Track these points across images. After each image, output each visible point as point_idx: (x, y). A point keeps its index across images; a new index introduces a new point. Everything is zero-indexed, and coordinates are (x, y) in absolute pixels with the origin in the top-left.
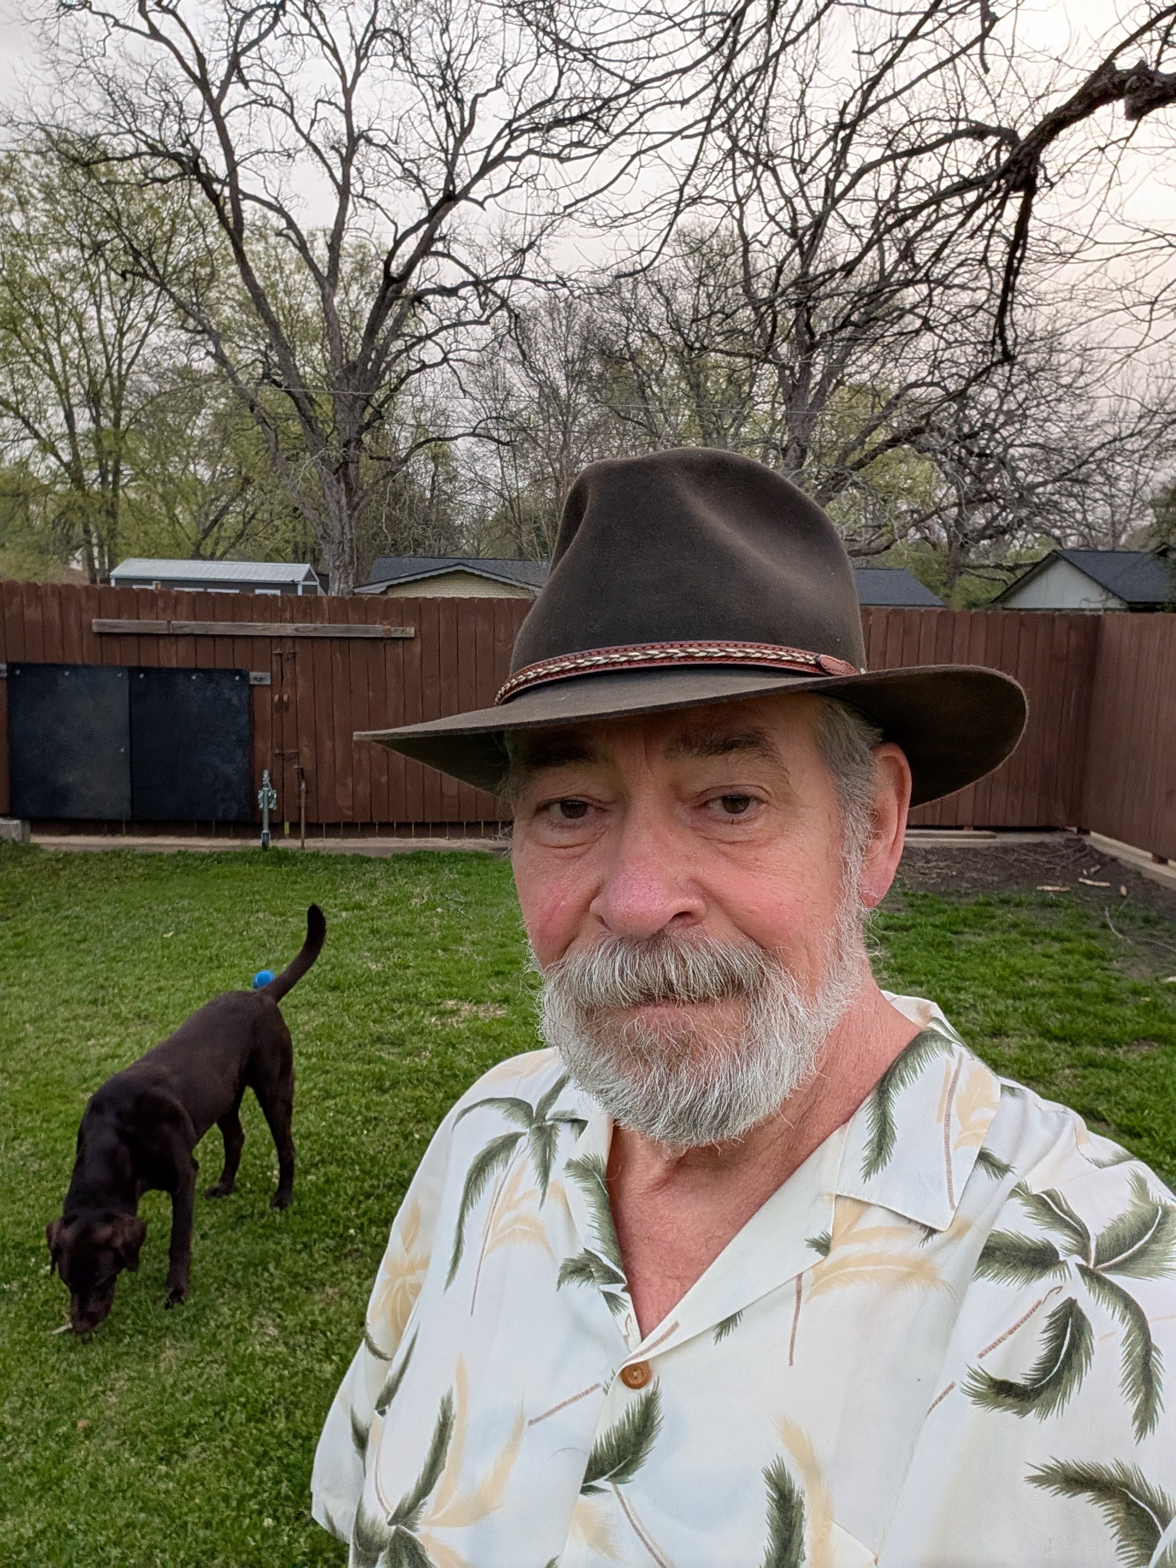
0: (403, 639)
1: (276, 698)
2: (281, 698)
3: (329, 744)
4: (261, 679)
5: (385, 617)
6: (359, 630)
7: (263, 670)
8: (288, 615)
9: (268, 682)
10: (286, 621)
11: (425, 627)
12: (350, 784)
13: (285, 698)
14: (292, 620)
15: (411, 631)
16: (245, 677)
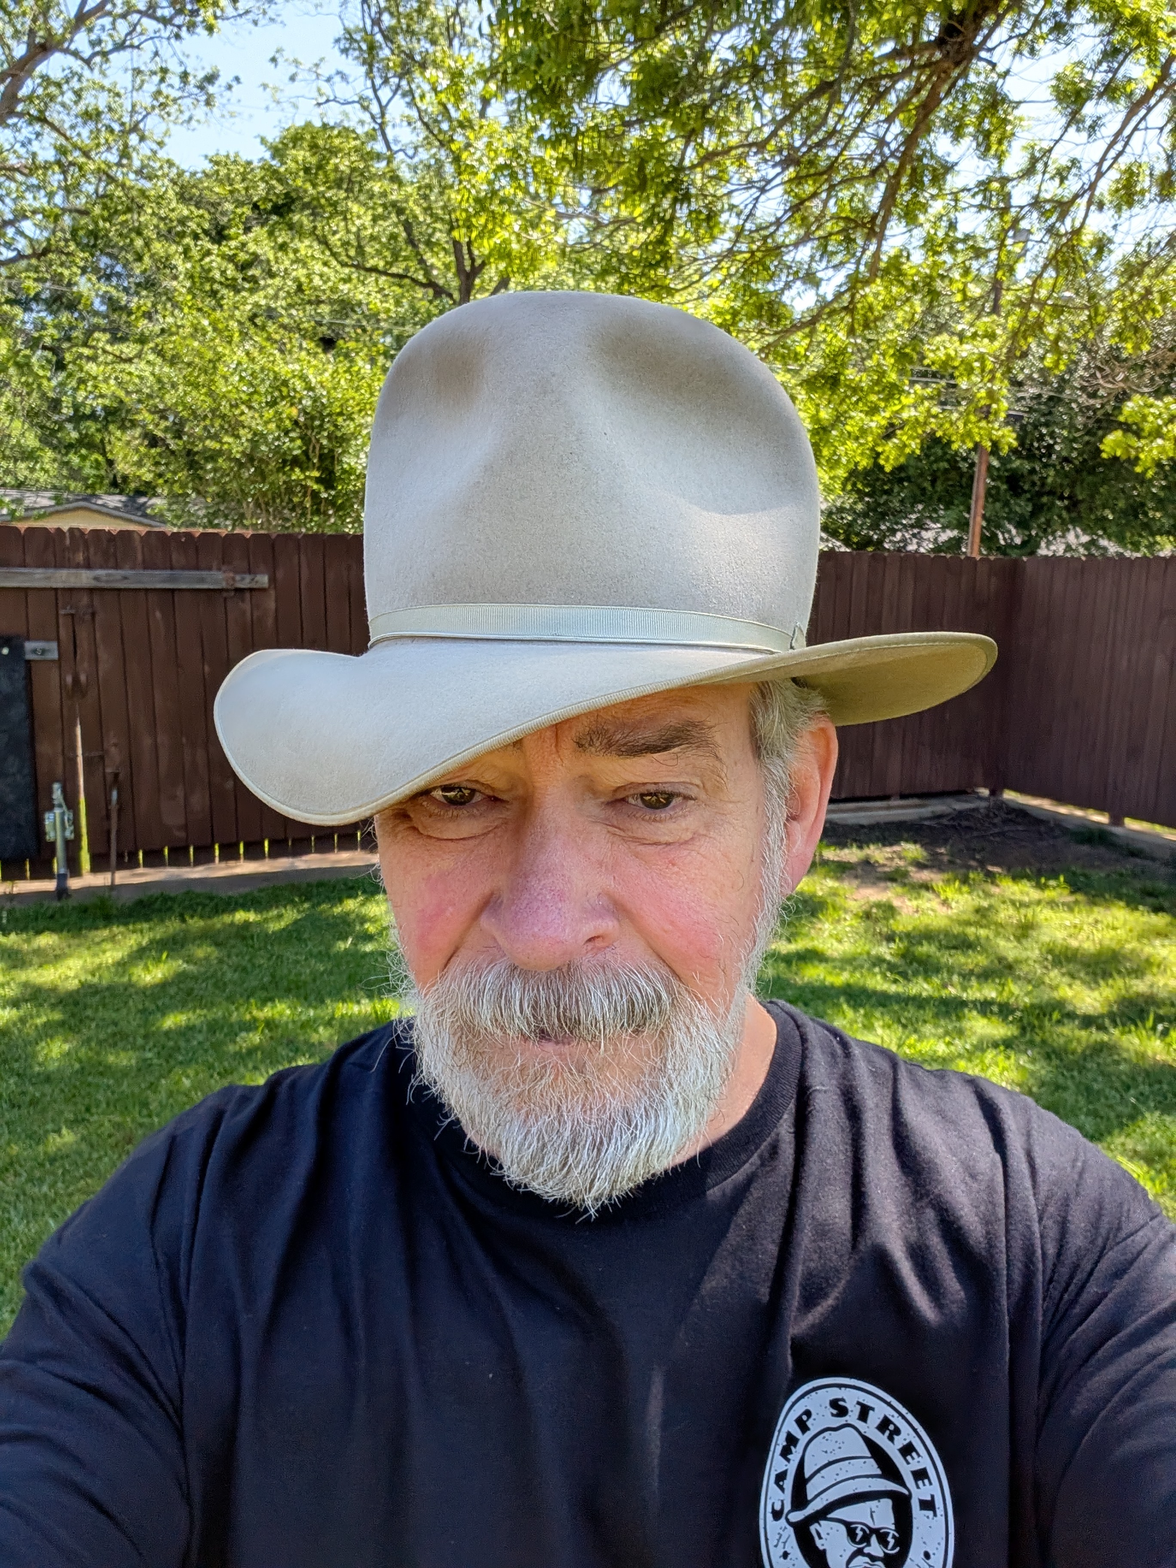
0: (251, 590)
1: (69, 679)
2: (76, 680)
3: (147, 741)
4: (44, 651)
5: (225, 561)
6: (188, 580)
7: (47, 639)
8: (80, 557)
9: (55, 656)
10: (78, 566)
11: (280, 574)
12: (180, 793)
13: (83, 678)
14: (88, 566)
15: (263, 580)
16: (17, 650)
